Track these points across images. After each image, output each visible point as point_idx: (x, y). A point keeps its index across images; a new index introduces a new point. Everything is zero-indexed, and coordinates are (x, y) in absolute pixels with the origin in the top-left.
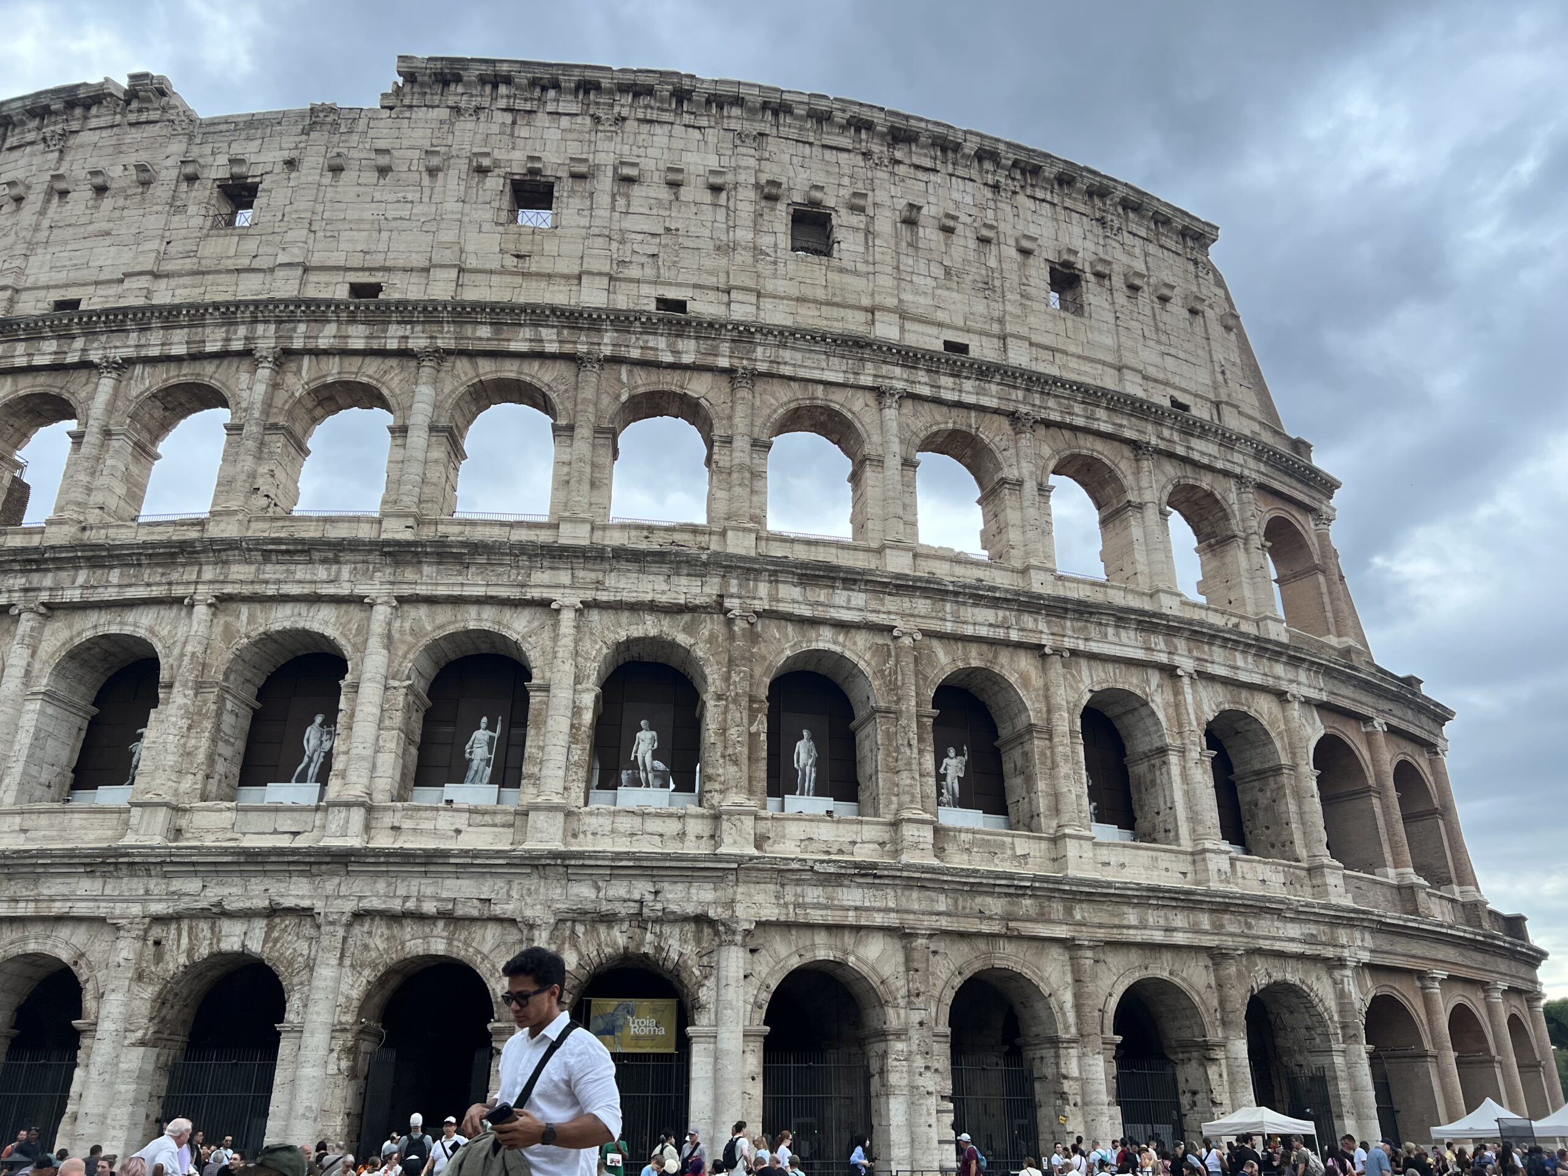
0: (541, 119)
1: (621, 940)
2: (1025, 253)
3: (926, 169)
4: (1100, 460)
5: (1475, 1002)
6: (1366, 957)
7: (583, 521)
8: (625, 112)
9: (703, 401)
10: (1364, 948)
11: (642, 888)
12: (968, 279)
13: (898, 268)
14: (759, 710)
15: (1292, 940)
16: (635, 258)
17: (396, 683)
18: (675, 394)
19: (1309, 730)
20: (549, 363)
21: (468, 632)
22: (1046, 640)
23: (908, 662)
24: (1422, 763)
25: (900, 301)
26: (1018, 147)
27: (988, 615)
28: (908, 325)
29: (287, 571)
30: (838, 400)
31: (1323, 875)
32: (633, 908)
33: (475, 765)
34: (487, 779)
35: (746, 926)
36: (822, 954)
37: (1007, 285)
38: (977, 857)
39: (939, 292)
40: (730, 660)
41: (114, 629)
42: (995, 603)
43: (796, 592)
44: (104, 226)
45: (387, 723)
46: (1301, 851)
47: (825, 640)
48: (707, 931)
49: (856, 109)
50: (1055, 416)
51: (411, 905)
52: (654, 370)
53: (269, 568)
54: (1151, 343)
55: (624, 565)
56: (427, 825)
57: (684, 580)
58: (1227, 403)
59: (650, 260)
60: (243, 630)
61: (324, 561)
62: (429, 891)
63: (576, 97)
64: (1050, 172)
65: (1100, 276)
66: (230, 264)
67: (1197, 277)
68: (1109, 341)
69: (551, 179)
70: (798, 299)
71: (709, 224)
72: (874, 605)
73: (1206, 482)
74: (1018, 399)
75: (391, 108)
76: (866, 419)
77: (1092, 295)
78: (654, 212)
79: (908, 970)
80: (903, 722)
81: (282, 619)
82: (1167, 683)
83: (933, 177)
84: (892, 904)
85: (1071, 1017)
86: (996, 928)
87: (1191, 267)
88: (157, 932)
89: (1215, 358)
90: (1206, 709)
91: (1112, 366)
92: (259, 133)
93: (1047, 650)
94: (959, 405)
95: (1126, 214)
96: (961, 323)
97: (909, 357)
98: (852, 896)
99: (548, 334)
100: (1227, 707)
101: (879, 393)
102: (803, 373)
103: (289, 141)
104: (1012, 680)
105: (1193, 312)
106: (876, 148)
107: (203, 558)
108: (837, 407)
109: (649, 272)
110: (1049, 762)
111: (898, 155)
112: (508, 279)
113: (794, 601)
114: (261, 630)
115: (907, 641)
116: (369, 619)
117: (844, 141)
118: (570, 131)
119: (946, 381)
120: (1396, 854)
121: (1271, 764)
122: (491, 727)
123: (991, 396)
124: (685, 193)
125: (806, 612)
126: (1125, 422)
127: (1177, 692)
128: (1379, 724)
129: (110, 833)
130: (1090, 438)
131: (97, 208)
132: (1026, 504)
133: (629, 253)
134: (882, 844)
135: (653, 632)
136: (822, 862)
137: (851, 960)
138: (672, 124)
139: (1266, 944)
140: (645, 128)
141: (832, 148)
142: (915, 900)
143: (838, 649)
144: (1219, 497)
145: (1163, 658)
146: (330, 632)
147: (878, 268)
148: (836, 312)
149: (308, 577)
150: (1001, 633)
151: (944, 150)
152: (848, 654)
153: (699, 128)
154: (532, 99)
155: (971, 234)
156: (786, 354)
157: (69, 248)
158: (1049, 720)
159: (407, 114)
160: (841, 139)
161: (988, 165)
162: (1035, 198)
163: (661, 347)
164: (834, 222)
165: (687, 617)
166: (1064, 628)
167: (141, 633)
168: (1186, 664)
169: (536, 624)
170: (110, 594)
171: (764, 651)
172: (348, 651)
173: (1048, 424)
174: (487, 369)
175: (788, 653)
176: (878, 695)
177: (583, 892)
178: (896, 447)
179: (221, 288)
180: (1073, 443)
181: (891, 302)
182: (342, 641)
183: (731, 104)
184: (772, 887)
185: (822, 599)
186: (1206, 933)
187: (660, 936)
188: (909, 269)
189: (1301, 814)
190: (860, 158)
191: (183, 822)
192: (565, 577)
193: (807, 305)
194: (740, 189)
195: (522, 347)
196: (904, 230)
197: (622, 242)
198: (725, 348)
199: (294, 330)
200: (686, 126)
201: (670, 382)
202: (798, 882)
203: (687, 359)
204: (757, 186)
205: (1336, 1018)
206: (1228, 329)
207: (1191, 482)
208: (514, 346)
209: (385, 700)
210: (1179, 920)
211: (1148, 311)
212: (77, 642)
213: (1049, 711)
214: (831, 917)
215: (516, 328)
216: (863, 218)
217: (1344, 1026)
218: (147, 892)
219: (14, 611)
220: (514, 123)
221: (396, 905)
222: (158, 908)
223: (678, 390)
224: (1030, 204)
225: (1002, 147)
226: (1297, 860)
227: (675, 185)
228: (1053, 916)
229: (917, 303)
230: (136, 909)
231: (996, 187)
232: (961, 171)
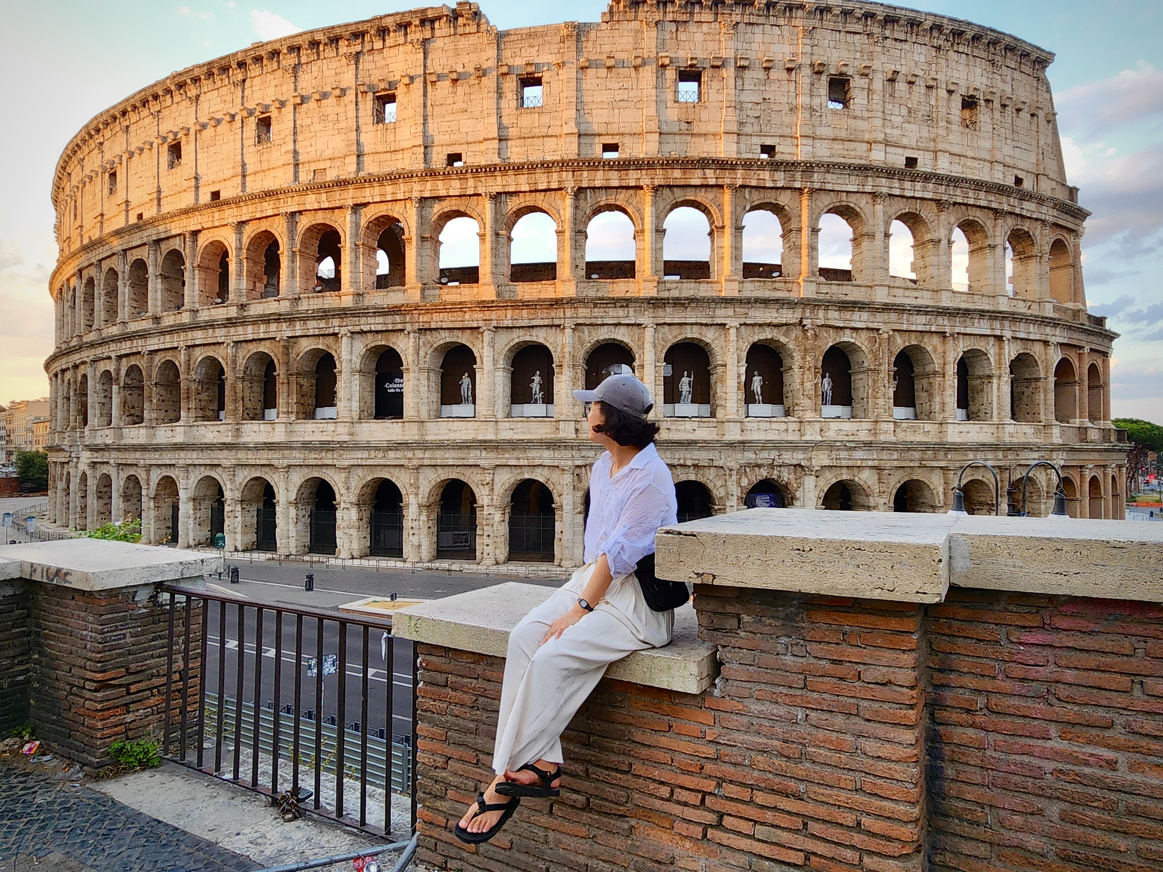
0: (692, 27)
1: (765, 474)
2: (950, 92)
3: (901, 41)
4: (977, 222)
5: (1099, 474)
6: (1062, 463)
7: (735, 281)
8: (738, 18)
9: (786, 207)
10: (1062, 459)
11: (774, 454)
12: (920, 114)
13: (884, 112)
14: (818, 372)
15: (1034, 459)
16: (749, 120)
17: (659, 364)
18: (771, 203)
19: (1055, 357)
20: (709, 189)
21: (686, 338)
22: (948, 330)
23: (885, 345)
24: (1099, 363)
25: (885, 134)
26: (955, 20)
27: (922, 319)
28: (889, 149)
29: (605, 312)
30: (853, 201)
31: (1051, 429)
32: (771, 462)
33: (684, 393)
34: (690, 400)
35: (817, 468)
36: (844, 477)
37: (940, 116)
38: (908, 434)
39: (904, 125)
40: (805, 349)
41: (528, 338)
42: (927, 313)
43: (836, 314)
44: (464, 106)
45: (658, 382)
46: (1042, 417)
47: (847, 337)
48: (799, 469)
49: (868, 7)
50: (959, 200)
51: (682, 462)
52: (761, 190)
53: (596, 310)
54: (1009, 141)
55: (758, 305)
56: (682, 428)
57: (785, 311)
58: (1043, 175)
59: (756, 120)
60: (587, 339)
61: (622, 306)
62: (688, 456)
63: (711, 10)
64: (969, 35)
65: (987, 101)
66: (536, 132)
67: (1037, 89)
68: (987, 144)
69: (701, 69)
70: (833, 139)
71: (786, 94)
72: (872, 319)
73: (1026, 226)
74: (943, 192)
75: (607, 22)
76: (866, 211)
77: (983, 116)
78: (757, 88)
79: (880, 483)
80: (882, 375)
81: (604, 334)
82: (997, 343)
83: (906, 46)
84: (875, 457)
85: (942, 497)
86: (917, 464)
87: (1035, 82)
88: (578, 471)
89: (1040, 145)
90: (1012, 354)
91: (989, 161)
92: (536, 43)
93: (947, 335)
94: (913, 197)
95: (1006, 53)
96: (914, 144)
97: (890, 173)
98: (860, 454)
99: (709, 173)
100: (1021, 352)
101: (874, 195)
102: (837, 188)
103: (554, 48)
104: (929, 349)
105: (1033, 115)
106: (876, 30)
107: (566, 306)
108: (852, 205)
109: (756, 128)
110: (942, 389)
111: (887, 33)
112: (684, 137)
113: (835, 319)
114: (596, 339)
115: (886, 336)
116: (644, 333)
117: (858, 28)
118: (709, 34)
119: (907, 185)
120: (1081, 412)
121: (1035, 376)
122: (689, 376)
123: (929, 191)
124: (774, 74)
125: (842, 325)
126: (993, 198)
127: (1001, 348)
128: (1086, 350)
129: (549, 431)
130: (974, 209)
131: (455, 93)
132: (941, 253)
133: (745, 116)
134: (870, 430)
135: (769, 337)
136: (849, 441)
137: (856, 479)
138: (764, 24)
139: (1023, 462)
140: (749, 28)
141: (851, 33)
142: (885, 455)
143: (853, 341)
144: (1031, 234)
145: (998, 333)
146: (626, 340)
147: (874, 114)
148: (853, 145)
149: (615, 315)
150: (927, 328)
151: (912, 25)
152: (857, 343)
153: (779, 26)
154: (686, 13)
155: (923, 84)
156: (829, 176)
157: (446, 119)
158: (944, 368)
159: (617, 27)
160: (857, 26)
161: (935, 33)
162: (958, 52)
163: (766, 177)
164: (851, 85)
165: (785, 328)
166: (955, 322)
167: (541, 340)
168: (1008, 334)
169: (717, 334)
170: (525, 323)
171: (820, 344)
172: (635, 349)
173: (955, 204)
174: (680, 195)
175: (831, 344)
176: (868, 362)
177: (750, 456)
178: (882, 228)
179: (535, 147)
180: (966, 213)
181: (881, 137)
182: (631, 344)
183: (797, 8)
184: (827, 452)
185: (848, 317)
186: (1000, 460)
187: (780, 472)
188: (890, 112)
189: (1045, 400)
190: (866, 36)
191: (578, 427)
192: (730, 312)
193: (837, 142)
194: (802, 69)
195: (698, 182)
196: (889, 88)
197: (741, 110)
198: (798, 176)
199: (582, 174)
200: (772, 25)
201: (770, 197)
202: (838, 450)
203: (779, 185)
204: (812, 65)
205: (1045, 489)
206: (1049, 122)
207: (1019, 227)
208: (693, 182)
209: (656, 372)
210: (990, 456)
211: (1010, 121)
212: (512, 344)
213: (944, 364)
214: (850, 463)
215: (693, 171)
216: (867, 80)
217: (1048, 493)
218: (573, 456)
219: (481, 330)
220: (677, 30)
221: (676, 462)
222: (579, 463)
223: (775, 202)
224: (955, 56)
225: (945, 21)
226: (1040, 422)
227: (767, 69)
228: (940, 458)
229: (894, 134)
230: (570, 463)
231: (939, 48)
232: (920, 40)
